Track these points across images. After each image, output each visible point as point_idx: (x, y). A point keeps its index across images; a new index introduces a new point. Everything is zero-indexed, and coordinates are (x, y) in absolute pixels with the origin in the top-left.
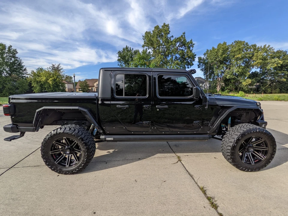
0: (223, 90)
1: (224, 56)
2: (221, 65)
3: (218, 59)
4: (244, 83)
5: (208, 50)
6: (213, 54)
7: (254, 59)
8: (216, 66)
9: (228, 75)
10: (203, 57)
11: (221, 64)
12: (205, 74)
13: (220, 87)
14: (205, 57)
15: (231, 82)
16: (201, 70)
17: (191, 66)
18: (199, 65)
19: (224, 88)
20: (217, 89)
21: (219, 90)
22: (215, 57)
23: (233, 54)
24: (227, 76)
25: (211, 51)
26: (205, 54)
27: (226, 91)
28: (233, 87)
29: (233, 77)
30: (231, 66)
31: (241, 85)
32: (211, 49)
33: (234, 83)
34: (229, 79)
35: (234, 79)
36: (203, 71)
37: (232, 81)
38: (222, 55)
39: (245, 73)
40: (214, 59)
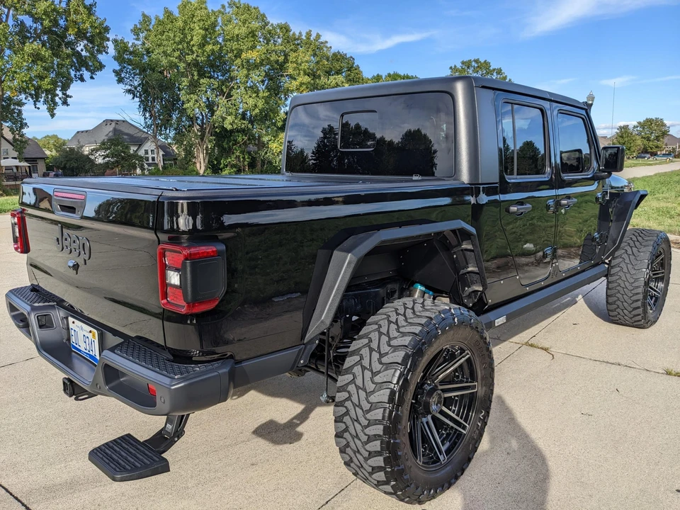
0: (215, 168)
1: (209, 48)
2: (202, 81)
3: (189, 58)
4: (275, 145)
5: (146, 19)
6: (172, 35)
7: (290, 71)
8: (185, 82)
9: (229, 118)
10: (130, 40)
11: (202, 75)
12: (145, 110)
13: (207, 161)
14: (140, 43)
15: (235, 141)
16: (129, 91)
17: (93, 72)
18: (121, 70)
19: (219, 163)
20: (198, 165)
21: (203, 168)
22: (180, 46)
23: (235, 45)
24: (224, 119)
25: (160, 23)
26: (136, 31)
27: (226, 172)
28: (244, 158)
29: (243, 126)
30: (233, 87)
31: (266, 153)
32: (161, 17)
33: (245, 143)
34: (232, 131)
35: (243, 131)
36: (134, 96)
37: (240, 139)
38: (204, 46)
39: (274, 113)
40: (177, 54)
